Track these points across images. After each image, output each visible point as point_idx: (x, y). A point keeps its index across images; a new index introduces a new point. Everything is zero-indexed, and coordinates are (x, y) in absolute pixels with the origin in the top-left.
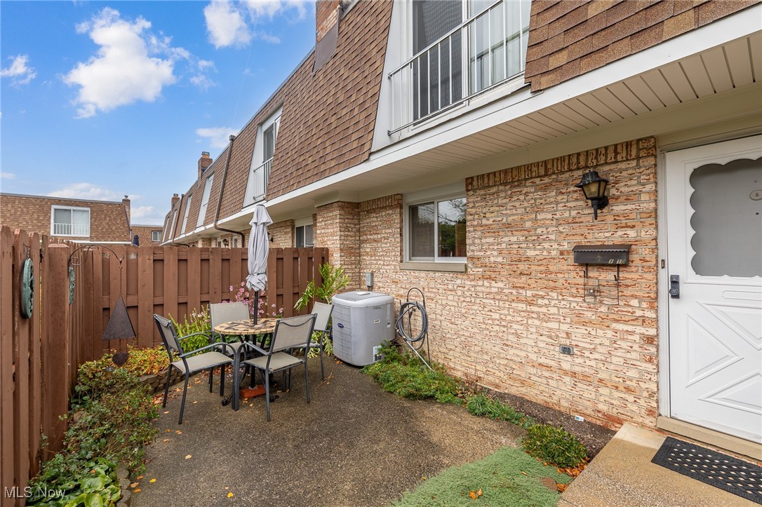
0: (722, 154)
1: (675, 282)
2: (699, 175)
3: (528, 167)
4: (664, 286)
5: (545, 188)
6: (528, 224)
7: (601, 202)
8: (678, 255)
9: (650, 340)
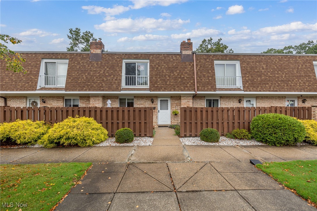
0: (162, 99)
1: (159, 111)
2: (161, 100)
3: (144, 96)
4: (158, 111)
5: (147, 99)
6: (144, 104)
7: (153, 102)
8: (159, 108)
9: (157, 117)
